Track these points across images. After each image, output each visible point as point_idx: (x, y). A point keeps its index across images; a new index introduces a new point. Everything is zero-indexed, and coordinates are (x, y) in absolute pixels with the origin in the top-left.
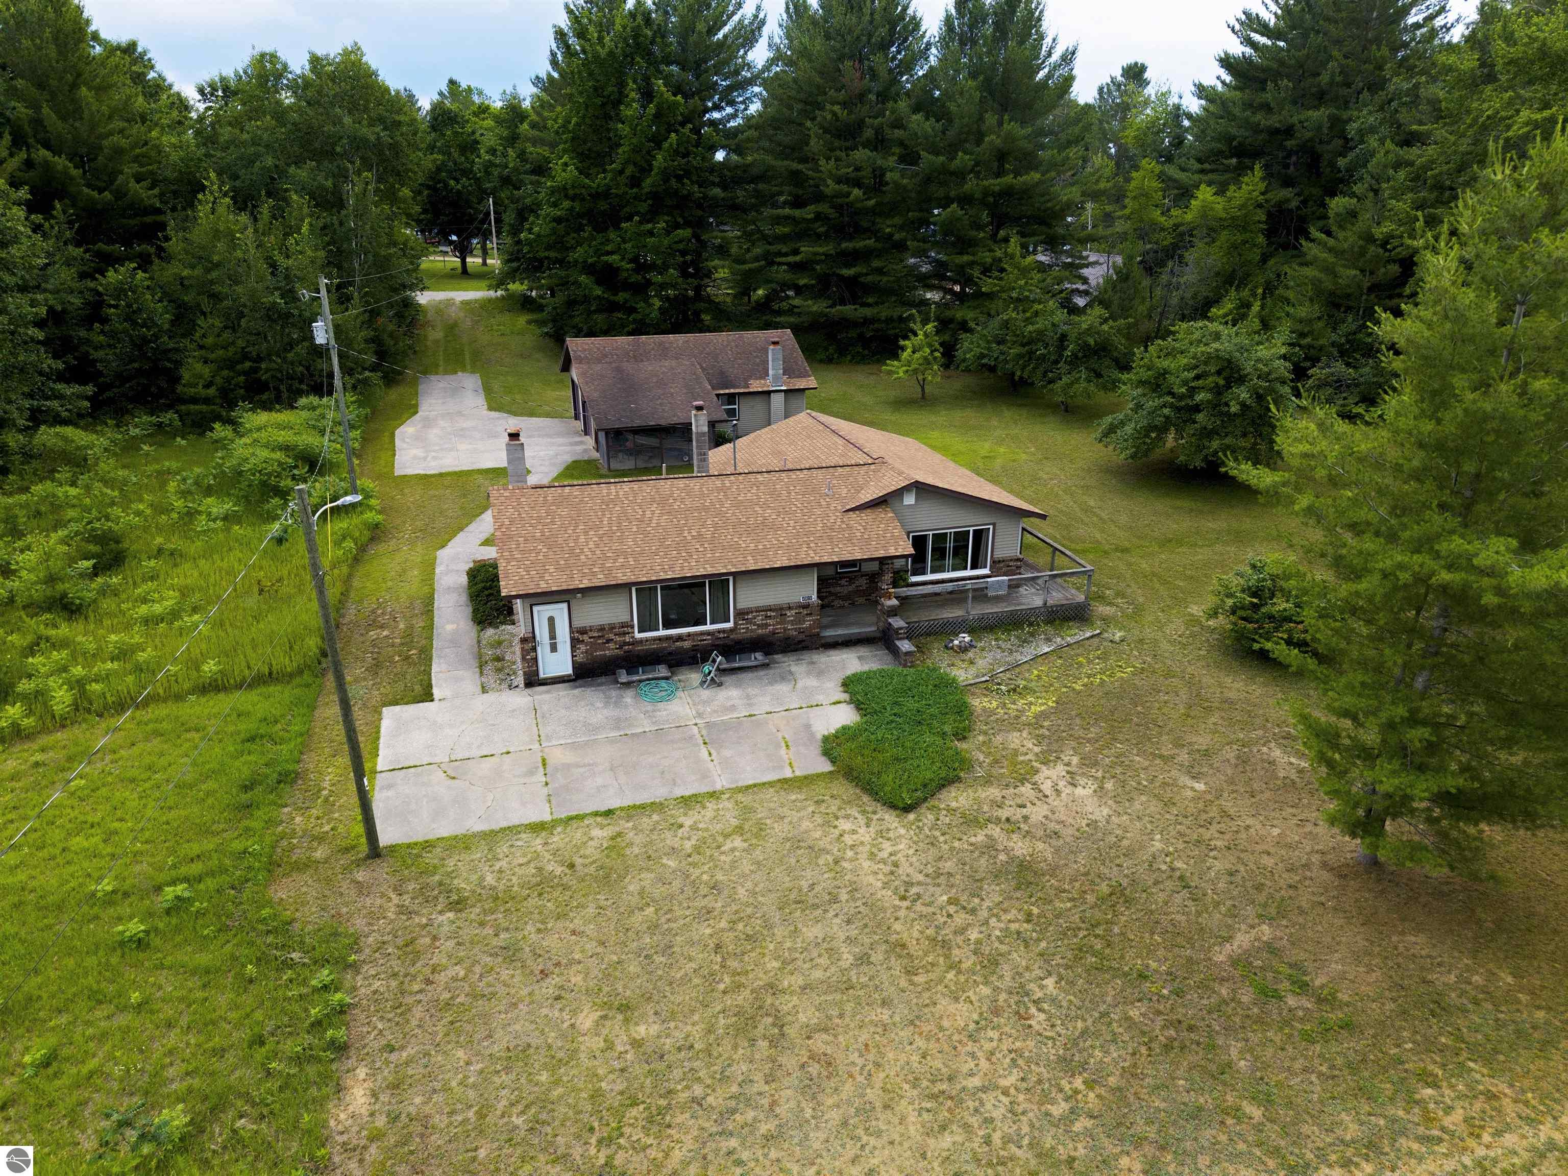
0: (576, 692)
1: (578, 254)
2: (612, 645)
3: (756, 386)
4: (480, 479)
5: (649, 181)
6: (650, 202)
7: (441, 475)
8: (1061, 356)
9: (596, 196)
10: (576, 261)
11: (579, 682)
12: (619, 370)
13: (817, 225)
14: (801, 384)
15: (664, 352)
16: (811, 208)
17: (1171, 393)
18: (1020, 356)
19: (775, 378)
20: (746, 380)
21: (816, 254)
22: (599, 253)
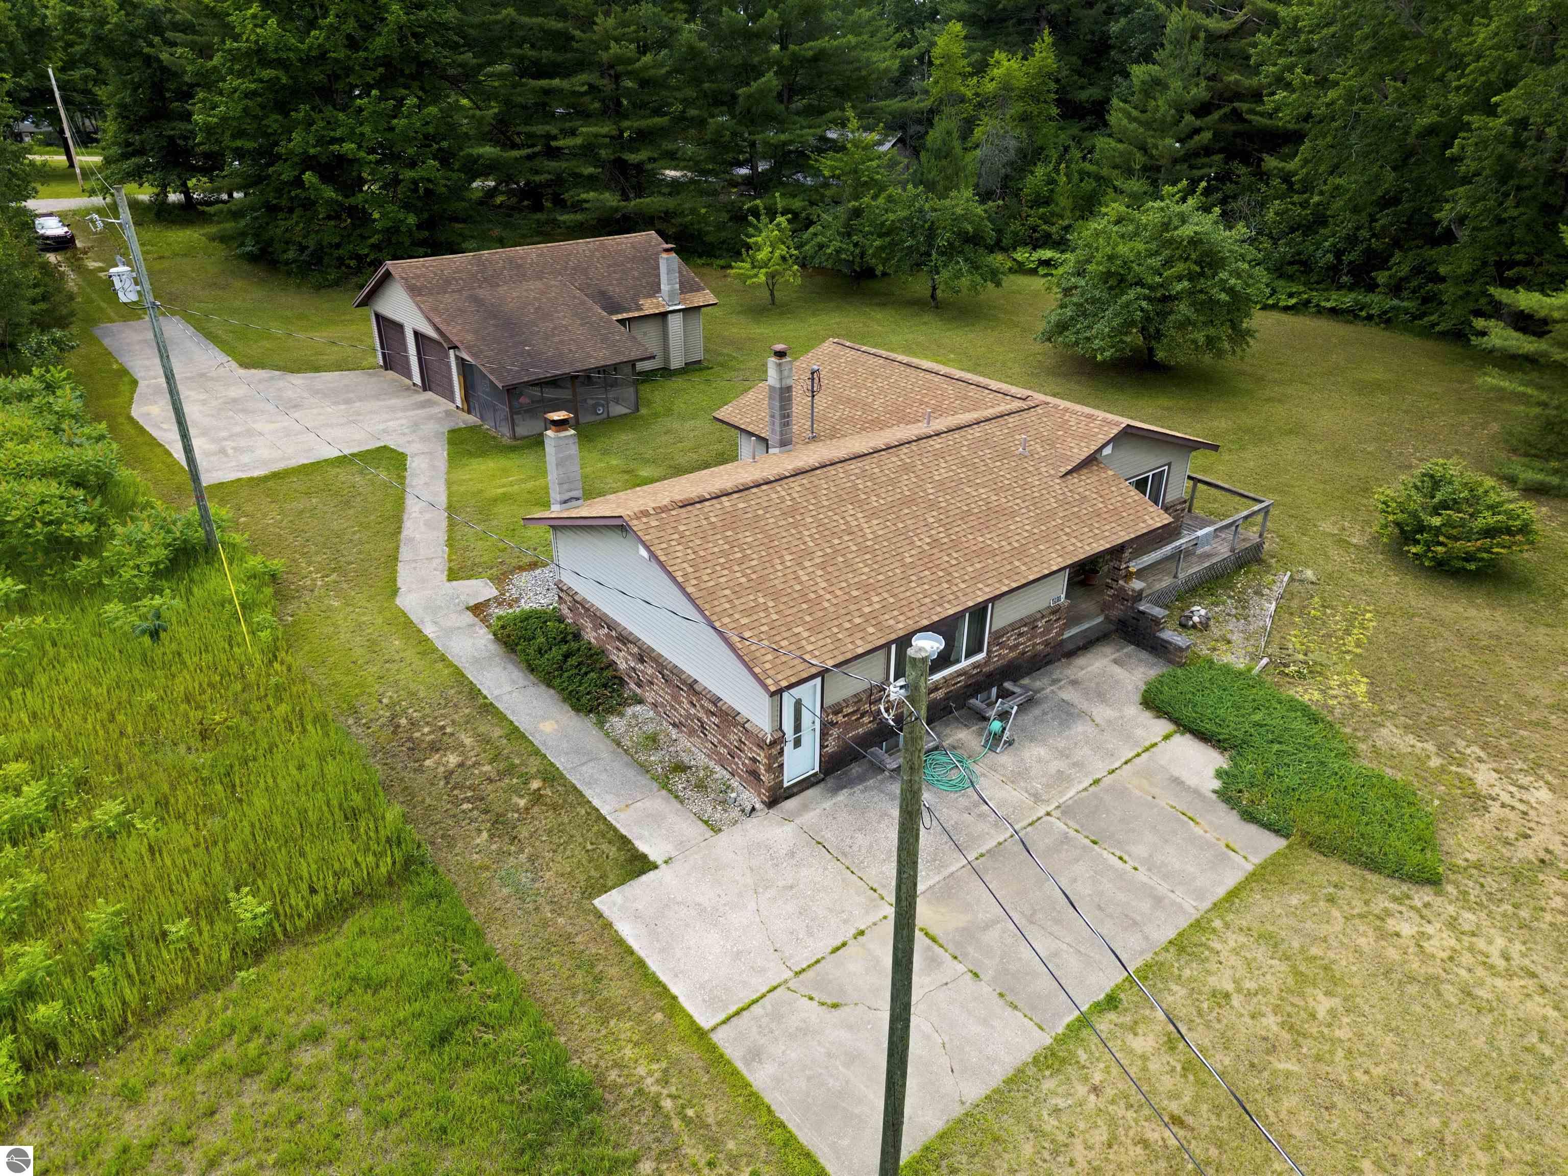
0: (842, 796)
1: (297, 140)
2: (866, 719)
3: (649, 306)
4: (343, 475)
5: (379, 41)
6: (381, 70)
7: (275, 476)
8: (931, 246)
9: (308, 61)
10: (291, 152)
11: (830, 781)
12: (475, 300)
13: (587, 99)
14: (698, 299)
15: (519, 271)
16: (584, 77)
17: (1140, 283)
18: (882, 248)
19: (671, 293)
20: (635, 299)
21: (596, 136)
22: (321, 141)
